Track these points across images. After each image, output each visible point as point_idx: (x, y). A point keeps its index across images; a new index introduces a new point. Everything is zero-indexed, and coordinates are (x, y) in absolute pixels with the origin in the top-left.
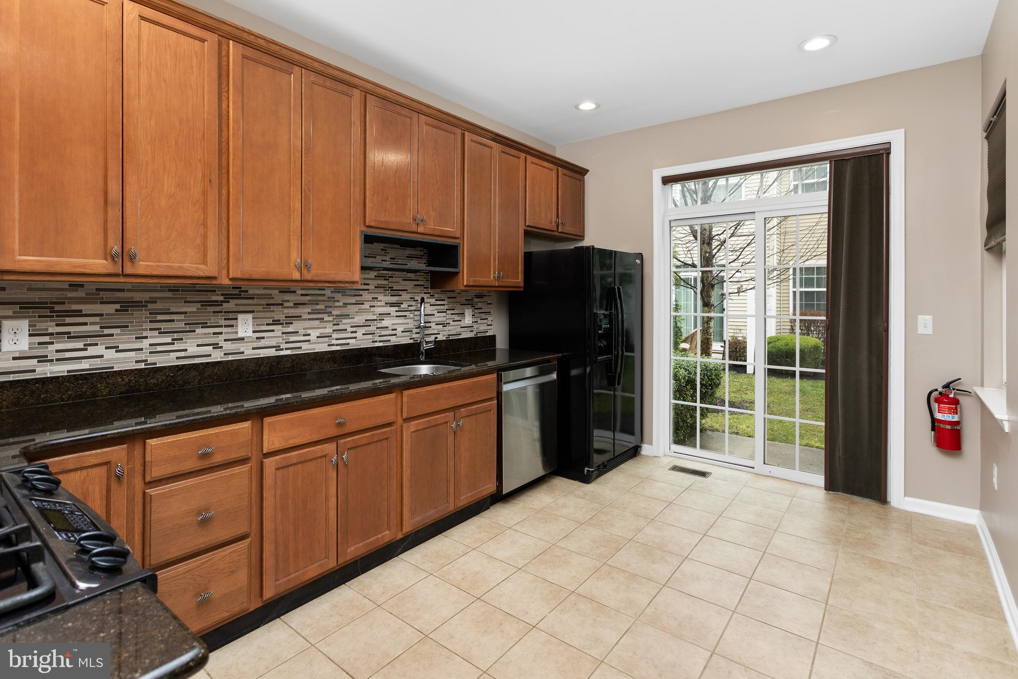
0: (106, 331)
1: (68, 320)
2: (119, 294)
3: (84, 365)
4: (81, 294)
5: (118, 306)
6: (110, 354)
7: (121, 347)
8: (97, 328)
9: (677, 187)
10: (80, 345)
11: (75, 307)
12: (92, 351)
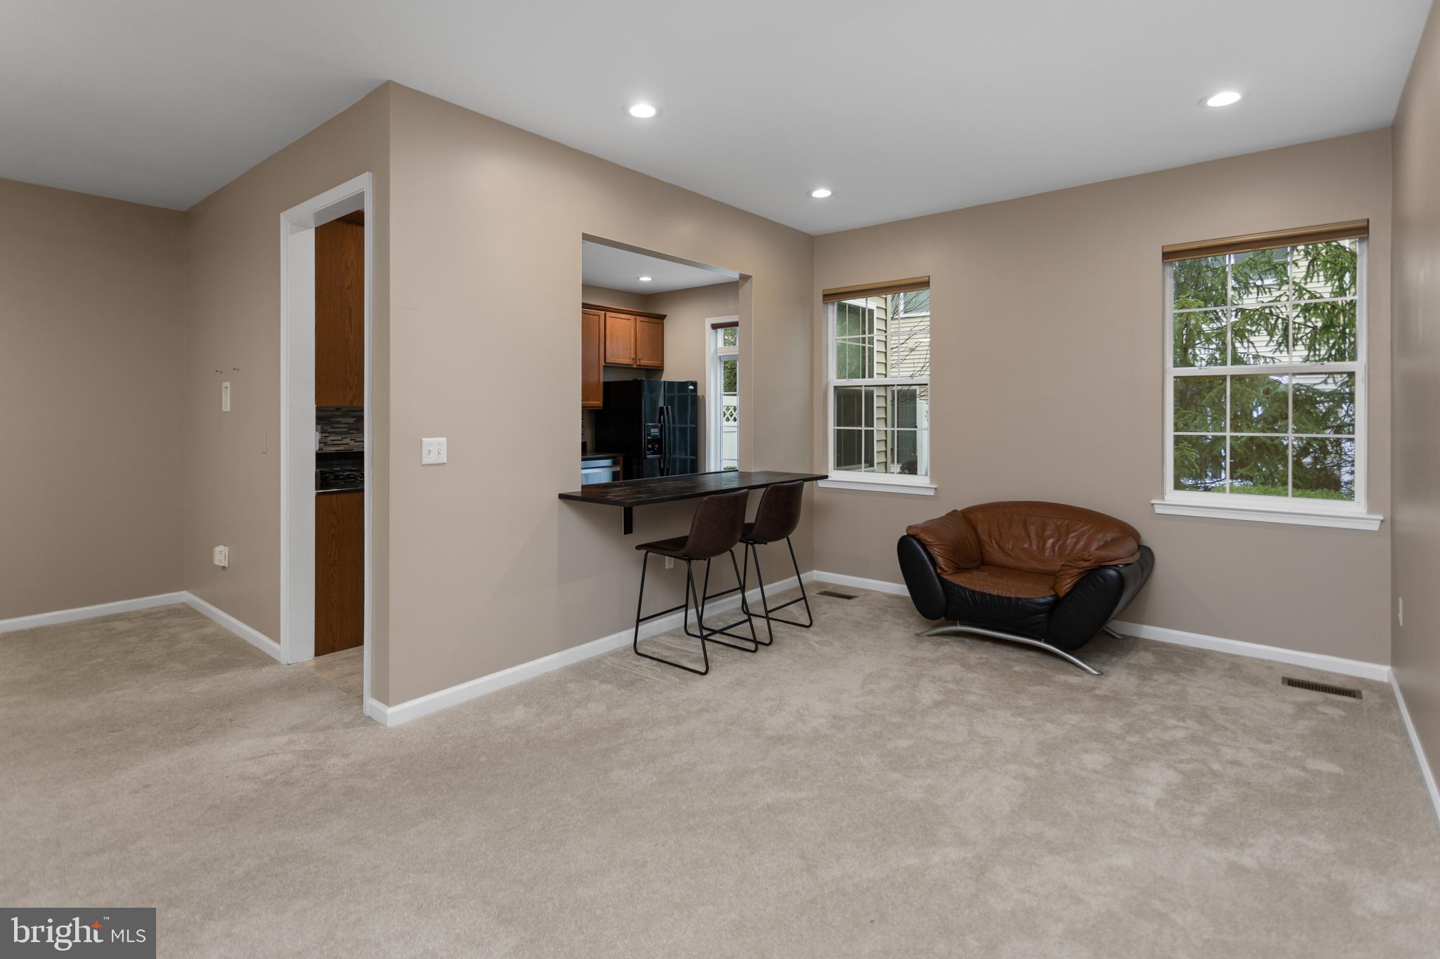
0: (351, 432)
1: (336, 426)
2: (355, 413)
3: (342, 448)
4: (340, 413)
5: (355, 419)
6: (352, 443)
7: (357, 440)
8: (346, 430)
9: (721, 332)
10: (340, 438)
11: (338, 420)
12: (345, 441)
